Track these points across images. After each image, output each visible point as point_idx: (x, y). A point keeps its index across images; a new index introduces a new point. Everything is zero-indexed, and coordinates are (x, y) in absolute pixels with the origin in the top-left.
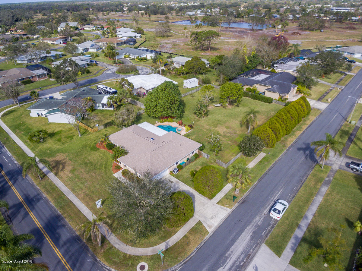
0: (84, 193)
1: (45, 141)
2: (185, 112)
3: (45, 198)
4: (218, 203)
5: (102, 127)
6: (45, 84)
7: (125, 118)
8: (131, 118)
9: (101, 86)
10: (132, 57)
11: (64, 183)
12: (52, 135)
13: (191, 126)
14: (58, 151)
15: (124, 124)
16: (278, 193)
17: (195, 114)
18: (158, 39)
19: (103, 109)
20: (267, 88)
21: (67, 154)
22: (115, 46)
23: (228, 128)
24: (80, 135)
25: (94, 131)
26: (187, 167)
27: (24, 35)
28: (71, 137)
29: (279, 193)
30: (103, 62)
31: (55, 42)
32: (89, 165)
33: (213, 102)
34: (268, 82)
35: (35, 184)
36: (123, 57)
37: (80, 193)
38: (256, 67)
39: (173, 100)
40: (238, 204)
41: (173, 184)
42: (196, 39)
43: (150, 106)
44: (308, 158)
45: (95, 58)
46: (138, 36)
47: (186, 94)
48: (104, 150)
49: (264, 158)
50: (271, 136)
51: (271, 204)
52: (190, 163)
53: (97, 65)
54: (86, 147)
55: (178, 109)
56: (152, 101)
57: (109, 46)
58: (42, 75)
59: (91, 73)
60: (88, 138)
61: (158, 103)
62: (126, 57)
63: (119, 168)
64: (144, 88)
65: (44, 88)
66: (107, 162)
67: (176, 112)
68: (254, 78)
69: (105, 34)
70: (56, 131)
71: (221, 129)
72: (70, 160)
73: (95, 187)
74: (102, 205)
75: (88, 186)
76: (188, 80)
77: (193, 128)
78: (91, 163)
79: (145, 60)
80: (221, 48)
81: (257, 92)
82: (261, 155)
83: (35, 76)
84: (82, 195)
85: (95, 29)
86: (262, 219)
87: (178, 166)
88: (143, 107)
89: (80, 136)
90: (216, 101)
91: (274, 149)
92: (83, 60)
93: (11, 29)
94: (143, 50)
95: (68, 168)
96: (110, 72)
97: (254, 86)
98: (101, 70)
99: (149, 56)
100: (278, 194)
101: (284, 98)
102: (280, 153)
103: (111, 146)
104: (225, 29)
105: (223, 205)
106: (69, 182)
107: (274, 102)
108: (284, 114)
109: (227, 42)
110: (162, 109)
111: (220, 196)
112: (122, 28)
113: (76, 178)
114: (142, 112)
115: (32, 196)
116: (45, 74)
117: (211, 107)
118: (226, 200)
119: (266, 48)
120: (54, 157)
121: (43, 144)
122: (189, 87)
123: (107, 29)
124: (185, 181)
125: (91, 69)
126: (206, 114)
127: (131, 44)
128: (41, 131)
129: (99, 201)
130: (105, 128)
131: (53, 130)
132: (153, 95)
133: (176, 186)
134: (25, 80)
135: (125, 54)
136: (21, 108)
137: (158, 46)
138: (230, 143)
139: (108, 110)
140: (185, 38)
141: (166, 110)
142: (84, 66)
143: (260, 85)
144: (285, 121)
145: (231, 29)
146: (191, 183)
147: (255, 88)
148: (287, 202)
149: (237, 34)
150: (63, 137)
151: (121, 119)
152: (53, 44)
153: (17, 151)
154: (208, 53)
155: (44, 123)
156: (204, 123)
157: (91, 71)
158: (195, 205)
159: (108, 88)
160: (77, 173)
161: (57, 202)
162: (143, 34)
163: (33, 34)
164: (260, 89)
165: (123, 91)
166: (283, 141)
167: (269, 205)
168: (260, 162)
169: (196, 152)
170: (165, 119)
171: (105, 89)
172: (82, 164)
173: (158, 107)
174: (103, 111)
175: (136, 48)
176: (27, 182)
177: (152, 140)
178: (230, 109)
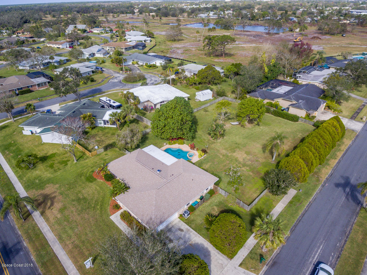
0: (72, 243)
1: (35, 167)
2: (197, 132)
3: (25, 248)
4: (240, 265)
5: (102, 150)
6: (44, 94)
7: (129, 140)
8: (135, 141)
9: (104, 99)
10: (141, 63)
11: (51, 227)
12: (44, 159)
13: (204, 151)
14: (50, 181)
15: (127, 148)
16: (317, 251)
17: (210, 134)
18: (169, 43)
19: (105, 126)
20: (291, 103)
21: (57, 186)
22: (124, 50)
23: (248, 153)
24: (75, 160)
25: (92, 155)
26: (201, 208)
27: (30, 38)
28: (65, 163)
29: (319, 251)
30: (110, 69)
31: (61, 46)
32: (82, 202)
33: (229, 119)
34: (293, 96)
35: (17, 227)
36: (131, 63)
37: (68, 243)
38: (277, 77)
39: (184, 120)
40: (267, 267)
41: (183, 233)
42: (209, 44)
43: (157, 126)
44: (350, 199)
45: (101, 64)
46: (147, 40)
47: (199, 109)
48: (102, 181)
49: (295, 197)
50: (303, 169)
52: (204, 202)
53: (102, 73)
54: (81, 177)
55: (190, 130)
56: (160, 120)
57: (116, 51)
58: (42, 83)
59: (95, 81)
60: (85, 164)
61: (166, 123)
62: (134, 63)
63: (118, 207)
64: (151, 101)
65: (43, 99)
66: (103, 198)
67: (187, 134)
68: (275, 91)
69: (114, 38)
70: (49, 154)
71: (240, 156)
72: (61, 194)
73: (86, 234)
74: (93, 264)
75: (78, 233)
76: (200, 92)
77: (207, 153)
78: (84, 198)
79: (155, 67)
80: (236, 54)
81: (279, 107)
82: (292, 192)
83: (35, 85)
84: (70, 247)
85: (103, 32)
87: (189, 208)
89: (75, 161)
90: (233, 118)
91: (307, 185)
92: (88, 67)
93: (18, 32)
94: (152, 56)
95: (58, 205)
96: (116, 81)
97: (276, 100)
98: (106, 78)
99: (159, 62)
100: (318, 253)
101: (312, 115)
102: (314, 190)
103: (110, 177)
104: (239, 33)
105: (247, 269)
106: (56, 226)
107: (300, 120)
108: (316, 140)
109: (242, 47)
110: (171, 130)
111: (243, 253)
112: (132, 31)
113: (65, 220)
116: (45, 83)
117: (228, 126)
118: (251, 261)
119: (288, 55)
120: (43, 189)
121: (32, 171)
122: (202, 100)
123: (116, 32)
124: (197, 229)
125: (95, 77)
126: (222, 135)
127: (140, 49)
128: (30, 156)
129: (89, 260)
130: (105, 151)
131: (45, 152)
132: (161, 113)
133: (187, 236)
134: (23, 90)
135: (133, 60)
136: (15, 124)
137: (168, 51)
138: (251, 174)
139: (111, 128)
140: (197, 42)
141: (176, 131)
142: (89, 74)
143: (283, 99)
144: (318, 148)
145: (245, 33)
146: (204, 231)
147: (277, 103)
149: (252, 38)
150: (56, 162)
151: (123, 142)
152: (59, 48)
153: (3, 179)
154: (221, 60)
155: (37, 143)
156: (219, 145)
157: (95, 79)
158: (210, 268)
159: (112, 101)
160: (66, 213)
162: (153, 38)
163: (40, 37)
164: (283, 103)
165: (127, 107)
166: (316, 173)
167: (307, 271)
168: (291, 203)
169: (211, 187)
170: (175, 141)
171: (108, 102)
172: (73, 200)
173: (167, 128)
174: (105, 128)
175: (145, 53)
176: (8, 223)
177: (158, 172)
178: (249, 129)
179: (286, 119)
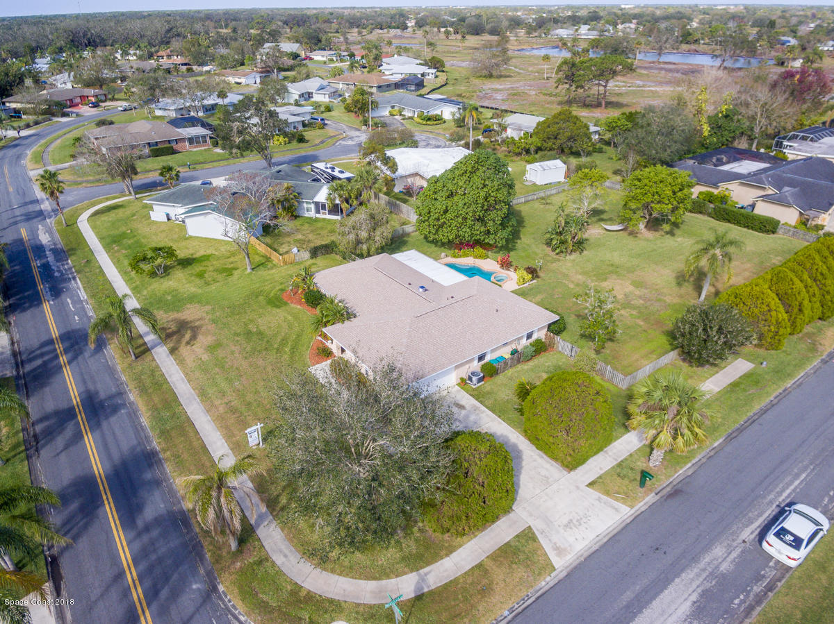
0: (227, 404)
1: (169, 274)
2: (520, 239)
3: (132, 403)
4: (591, 484)
5: (307, 255)
6: (201, 159)
7: (364, 234)
8: (377, 238)
9: (321, 165)
10: (407, 114)
11: (186, 374)
12: (186, 263)
13: (533, 272)
14: (192, 299)
15: (358, 252)
16: (791, 483)
17: (549, 243)
18: (477, 81)
19: (318, 215)
20: (762, 193)
21: (208, 308)
22: (374, 90)
23: (638, 284)
24: (249, 267)
25: (285, 263)
26: (509, 372)
27: (182, 65)
28: (228, 272)
29: (797, 483)
30: (340, 121)
31: (243, 80)
32: (254, 338)
33: (602, 220)
34: (767, 178)
35: (119, 368)
36: (386, 113)
37: (217, 402)
38: (732, 142)
39: (491, 200)
40: (657, 497)
41: (463, 412)
42: (570, 78)
43: (429, 213)
45: (322, 112)
46: (428, 74)
47: (530, 198)
48: (299, 307)
49: (747, 376)
50: (774, 313)
51: (766, 515)
52: (518, 361)
53: (323, 128)
54: (257, 297)
55: (503, 226)
56: (436, 199)
57: (358, 89)
58: (197, 137)
59: (308, 141)
60: (268, 277)
61: (450, 204)
62: (395, 113)
63: (327, 353)
65: (198, 166)
66: (299, 336)
67: (496, 233)
69: (356, 67)
70: (197, 255)
71: (620, 288)
72: (214, 321)
73: (257, 392)
74: (265, 440)
75: (241, 388)
76: (537, 164)
77: (538, 277)
78: (260, 333)
79: (439, 120)
80: (634, 103)
81: (729, 202)
82: (738, 367)
83: (183, 140)
84: (221, 410)
85: (335, 59)
86: (734, 555)
87: (484, 368)
88: (414, 218)
89: (249, 271)
90: (611, 219)
91: (782, 355)
92: (294, 115)
93: (159, 54)
94: (436, 100)
95: (204, 340)
96: (350, 142)
97: (723, 186)
98: (331, 137)
99: (448, 112)
100: (792, 487)
101: (814, 223)
102: (799, 366)
103: (315, 298)
104: (647, 65)
105: (607, 493)
106: (198, 374)
107: (780, 231)
108: (818, 258)
109: (652, 91)
110: (460, 220)
111: (600, 464)
112: (396, 56)
113: (216, 365)
114: (408, 229)
115: (102, 395)
116: (204, 137)
117: (594, 232)
118: (619, 480)
120: (178, 311)
121: (162, 280)
122: (538, 183)
123: (362, 58)
124: (499, 410)
125: (308, 134)
126: (580, 245)
127: (411, 91)
128: (160, 249)
129: (255, 427)
130: (312, 258)
131: (191, 251)
132: (440, 184)
133: (472, 418)
134: (160, 146)
135: (393, 107)
136: (137, 203)
137: (474, 94)
138: (642, 323)
139: (329, 220)
140: (543, 81)
141: (470, 222)
142: (295, 127)
143: (742, 184)
144: (820, 277)
145: (662, 66)
146: (516, 415)
147: (726, 193)
148: (824, 513)
149: (678, 75)
150: (211, 268)
151: (352, 237)
152: (240, 83)
153: (102, 289)
154: (598, 114)
155: (175, 236)
156: (570, 267)
157: (307, 138)
158: (519, 480)
159: (337, 170)
160: (220, 353)
161: (157, 418)
162: (443, 71)
163: (202, 64)
164: (740, 195)
165: (367, 172)
166: (809, 335)
167: (760, 515)
168: (734, 386)
169: (541, 335)
170: (467, 251)
171: (329, 171)
172: (238, 335)
173: (449, 215)
174: (317, 220)
175: (421, 96)
176: (103, 361)
177: (421, 290)
178: (648, 240)
179: (745, 227)
